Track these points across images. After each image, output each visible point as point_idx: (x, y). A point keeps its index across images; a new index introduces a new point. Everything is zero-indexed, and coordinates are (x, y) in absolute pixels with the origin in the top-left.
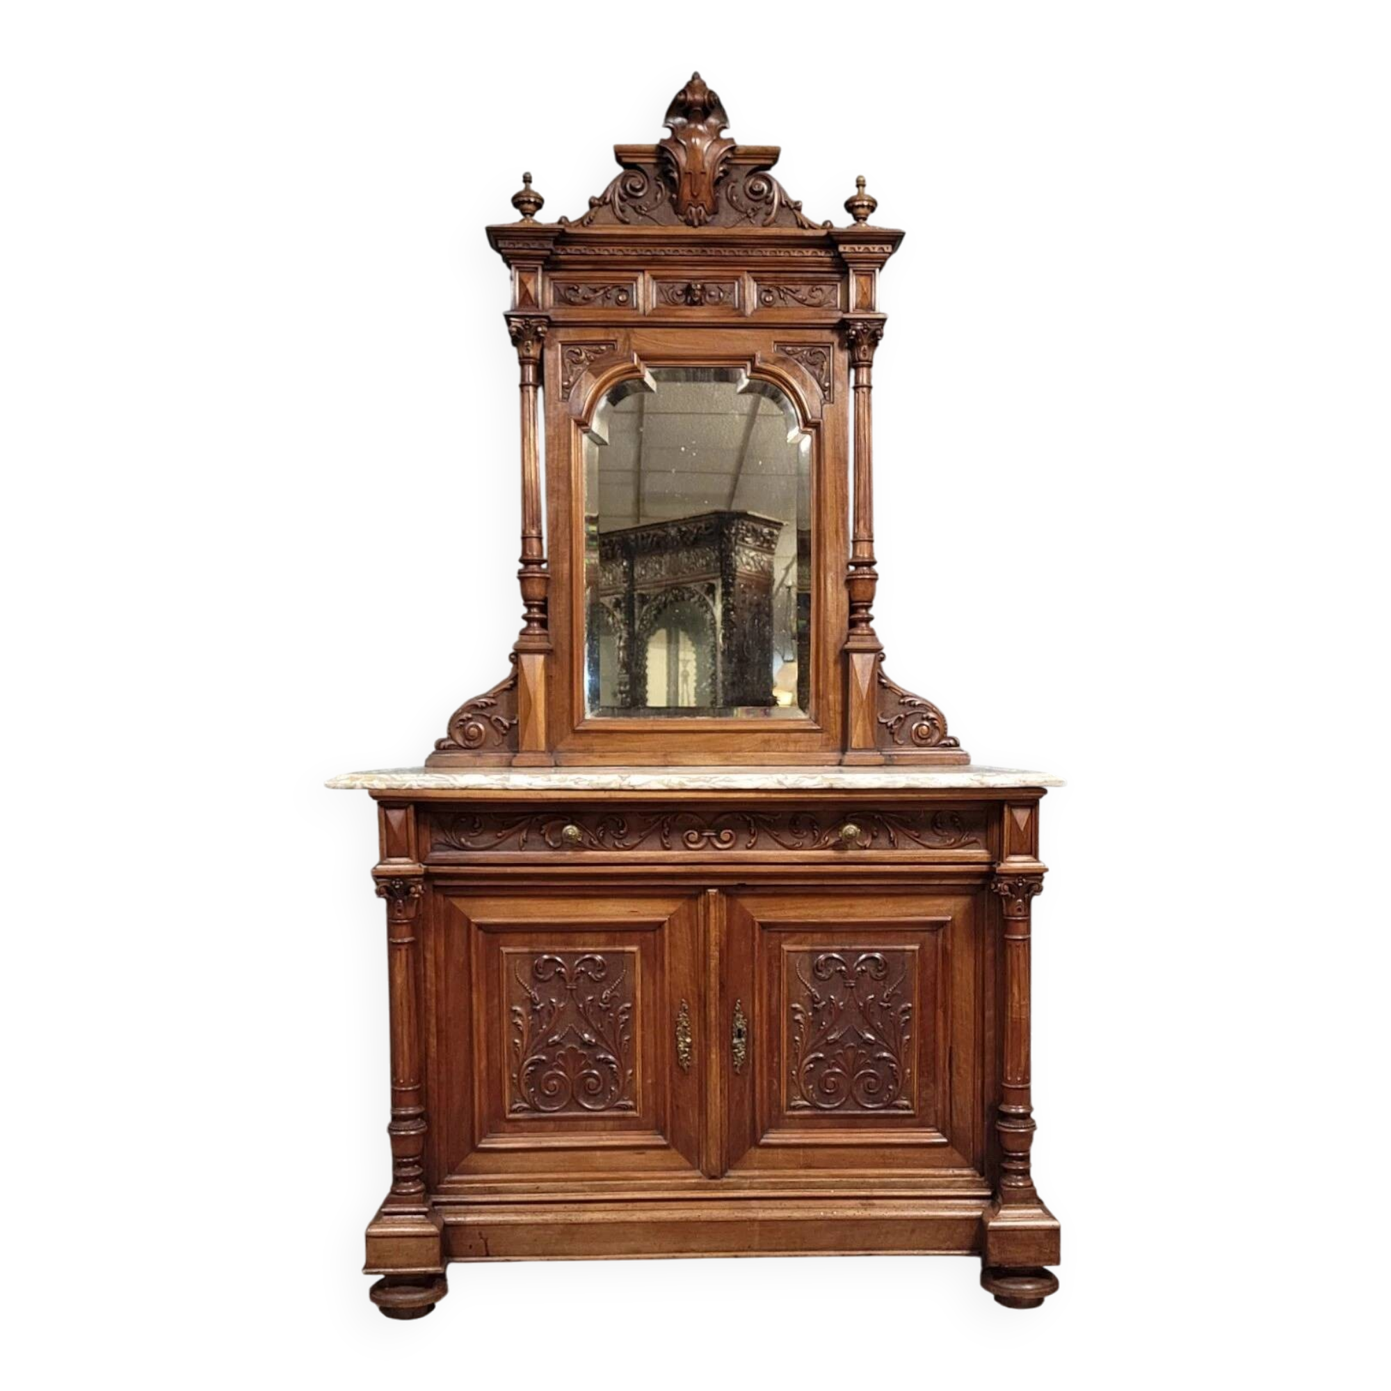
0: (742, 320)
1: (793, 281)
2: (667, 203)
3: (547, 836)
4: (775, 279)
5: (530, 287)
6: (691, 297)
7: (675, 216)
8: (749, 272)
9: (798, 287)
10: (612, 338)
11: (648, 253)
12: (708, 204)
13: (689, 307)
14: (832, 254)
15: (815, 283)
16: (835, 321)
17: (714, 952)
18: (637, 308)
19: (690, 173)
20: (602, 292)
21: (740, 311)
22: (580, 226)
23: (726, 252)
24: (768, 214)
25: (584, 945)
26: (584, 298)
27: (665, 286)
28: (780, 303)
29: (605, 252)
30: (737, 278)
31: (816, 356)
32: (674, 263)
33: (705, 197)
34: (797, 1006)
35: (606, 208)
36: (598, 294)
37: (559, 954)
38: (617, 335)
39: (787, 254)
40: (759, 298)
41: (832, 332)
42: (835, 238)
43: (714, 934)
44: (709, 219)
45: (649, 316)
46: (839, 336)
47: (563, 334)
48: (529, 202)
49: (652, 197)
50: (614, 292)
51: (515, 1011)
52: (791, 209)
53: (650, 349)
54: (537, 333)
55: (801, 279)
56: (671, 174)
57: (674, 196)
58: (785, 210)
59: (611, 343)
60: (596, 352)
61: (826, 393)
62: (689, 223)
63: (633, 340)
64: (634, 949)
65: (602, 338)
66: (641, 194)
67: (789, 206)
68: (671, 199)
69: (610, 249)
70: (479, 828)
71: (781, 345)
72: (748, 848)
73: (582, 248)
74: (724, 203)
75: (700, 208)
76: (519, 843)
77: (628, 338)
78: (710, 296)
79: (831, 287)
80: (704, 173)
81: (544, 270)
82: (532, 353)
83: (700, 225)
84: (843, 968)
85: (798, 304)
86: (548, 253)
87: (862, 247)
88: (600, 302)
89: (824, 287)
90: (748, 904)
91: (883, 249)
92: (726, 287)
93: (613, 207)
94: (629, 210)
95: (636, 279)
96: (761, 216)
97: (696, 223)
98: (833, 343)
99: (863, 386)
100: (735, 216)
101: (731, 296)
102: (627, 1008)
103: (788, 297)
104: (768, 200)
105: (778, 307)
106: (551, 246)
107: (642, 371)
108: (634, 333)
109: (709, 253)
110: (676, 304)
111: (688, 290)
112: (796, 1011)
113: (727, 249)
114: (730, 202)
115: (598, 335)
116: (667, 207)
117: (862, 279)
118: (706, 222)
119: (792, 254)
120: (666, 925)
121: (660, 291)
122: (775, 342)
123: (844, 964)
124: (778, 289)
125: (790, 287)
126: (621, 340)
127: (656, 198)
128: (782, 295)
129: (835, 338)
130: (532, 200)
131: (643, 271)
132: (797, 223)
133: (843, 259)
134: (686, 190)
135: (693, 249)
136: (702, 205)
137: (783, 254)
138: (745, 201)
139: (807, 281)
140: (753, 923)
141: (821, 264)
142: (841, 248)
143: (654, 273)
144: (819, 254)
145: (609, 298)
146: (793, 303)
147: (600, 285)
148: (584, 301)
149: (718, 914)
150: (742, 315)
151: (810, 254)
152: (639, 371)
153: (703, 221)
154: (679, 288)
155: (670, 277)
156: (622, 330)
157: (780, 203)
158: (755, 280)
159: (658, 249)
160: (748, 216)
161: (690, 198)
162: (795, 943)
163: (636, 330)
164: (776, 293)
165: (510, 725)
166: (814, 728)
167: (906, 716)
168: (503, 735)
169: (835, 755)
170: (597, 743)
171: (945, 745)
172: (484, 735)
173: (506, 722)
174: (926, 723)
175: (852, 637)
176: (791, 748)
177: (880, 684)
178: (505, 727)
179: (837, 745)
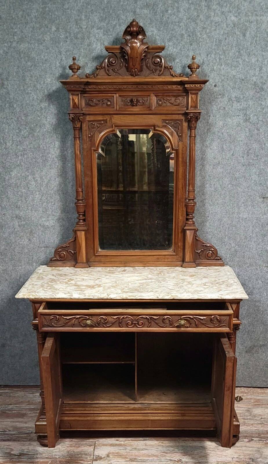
0: (151, 112)
1: (169, 96)
4: (163, 95)
5: (76, 101)
6: (132, 103)
7: (127, 72)
8: (153, 93)
9: (171, 98)
10: (105, 119)
11: (118, 88)
12: (139, 68)
13: (132, 107)
14: (183, 87)
15: (176, 96)
16: (183, 112)
18: (114, 107)
19: (132, 58)
20: (102, 101)
21: (149, 108)
22: (93, 77)
23: (145, 87)
24: (160, 71)
26: (95, 104)
27: (124, 99)
28: (164, 104)
29: (102, 87)
30: (149, 96)
31: (177, 124)
32: (126, 91)
33: (137, 66)
35: (102, 70)
36: (100, 102)
38: (107, 117)
39: (167, 87)
40: (157, 102)
41: (182, 116)
42: (184, 82)
44: (139, 74)
45: (118, 111)
46: (185, 117)
47: (88, 118)
48: (75, 68)
49: (119, 65)
50: (106, 101)
52: (168, 69)
53: (119, 122)
54: (79, 119)
55: (172, 95)
56: (126, 57)
57: (127, 65)
58: (166, 70)
59: (106, 121)
60: (100, 124)
61: (180, 138)
62: (132, 75)
63: (113, 120)
65: (102, 119)
66: (114, 65)
67: (168, 68)
68: (125, 66)
69: (104, 86)
71: (164, 121)
72: (148, 327)
73: (94, 86)
74: (145, 67)
75: (136, 70)
77: (111, 119)
78: (140, 102)
79: (182, 98)
80: (137, 57)
81: (81, 94)
82: (78, 126)
85: (171, 105)
86: (82, 89)
87: (194, 85)
88: (101, 105)
89: (180, 98)
91: (201, 86)
92: (146, 99)
93: (105, 70)
94: (111, 71)
95: (113, 96)
96: (158, 72)
97: (135, 75)
98: (183, 120)
99: (193, 137)
100: (148, 72)
101: (147, 102)
103: (167, 102)
104: (160, 66)
105: (164, 106)
106: (83, 87)
108: (113, 116)
109: (139, 87)
110: (128, 106)
111: (132, 101)
114: (147, 66)
115: (100, 118)
116: (124, 70)
117: (193, 96)
118: (138, 74)
119: (169, 87)
121: (122, 101)
122: (162, 119)
124: (164, 99)
125: (167, 98)
126: (108, 120)
127: (120, 66)
128: (165, 101)
129: (183, 118)
131: (116, 93)
132: (171, 74)
133: (187, 90)
134: (131, 64)
135: (134, 86)
136: (137, 69)
137: (165, 87)
138: (152, 66)
139: (174, 96)
141: (179, 90)
142: (186, 86)
143: (119, 94)
144: (178, 87)
145: (104, 104)
146: (169, 104)
147: (101, 99)
148: (95, 105)
150: (151, 110)
151: (175, 87)
152: (115, 131)
153: (137, 75)
154: (129, 99)
155: (125, 96)
156: (109, 116)
157: (165, 67)
158: (156, 96)
159: (121, 86)
160: (153, 72)
161: (132, 67)
164: (163, 101)
165: (74, 253)
166: (173, 254)
167: (204, 250)
168: (72, 256)
169: (180, 263)
170: (103, 259)
171: (217, 259)
172: (66, 256)
173: (73, 252)
174: (211, 252)
175: (187, 225)
176: (166, 260)
177: (196, 239)
178: (72, 254)
179: (181, 259)
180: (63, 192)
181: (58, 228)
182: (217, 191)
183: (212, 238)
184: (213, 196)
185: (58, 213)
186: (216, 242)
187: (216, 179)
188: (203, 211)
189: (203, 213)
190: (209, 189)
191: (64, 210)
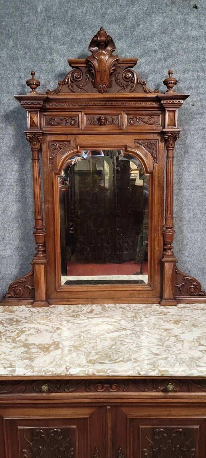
0: (121, 131)
1: (142, 114)
2: (90, 83)
3: (34, 387)
4: (135, 114)
5: (35, 119)
6: (100, 122)
7: (94, 88)
8: (124, 111)
9: (144, 117)
10: (68, 139)
11: (83, 105)
12: (107, 83)
13: (99, 126)
14: (158, 104)
15: (151, 115)
16: (159, 131)
17: (109, 432)
18: (79, 127)
19: (100, 71)
20: (65, 120)
21: (120, 127)
22: (55, 94)
23: (114, 104)
24: (132, 87)
25: (53, 425)
26: (57, 123)
27: (90, 118)
28: (137, 123)
29: (66, 105)
30: (119, 114)
31: (151, 145)
32: (92, 109)
33: (106, 81)
34: (145, 449)
35: (65, 87)
36: (63, 121)
37: (42, 429)
38: (71, 138)
39: (140, 104)
40: (128, 121)
41: (158, 135)
42: (160, 98)
43: (109, 425)
44: (107, 90)
45: (84, 130)
46: (161, 136)
47: (49, 138)
48: (34, 84)
49: (84, 81)
50: (70, 120)
51: (24, 452)
52: (142, 85)
53: (85, 143)
54: (38, 139)
55: (145, 114)
56: (92, 72)
57: (93, 80)
58: (139, 85)
59: (69, 142)
60: (63, 145)
61: (155, 160)
62: (100, 92)
63: (77, 140)
64: (75, 427)
65: (65, 139)
66: (80, 80)
67: (141, 84)
68: (92, 82)
69: (67, 103)
70: (4, 384)
71: (137, 141)
72: (124, 391)
73: (55, 103)
74: (114, 83)
75: (104, 85)
76: (22, 390)
77: (75, 139)
78: (108, 121)
79: (158, 117)
80: (106, 71)
81: (40, 112)
82: (36, 147)
83: (104, 92)
84: (166, 435)
85: (144, 124)
86: (42, 106)
87: (171, 101)
88: (64, 124)
89: (155, 117)
90: (124, 410)
91: (180, 102)
92: (115, 117)
93: (68, 86)
94: (75, 87)
95: (78, 115)
96: (129, 88)
97: (103, 92)
98: (158, 140)
99: (170, 158)
100: (118, 88)
101: (117, 121)
102: (72, 450)
103: (140, 121)
104: (132, 81)
105: (136, 125)
106: (42, 103)
107: (81, 152)
108: (78, 137)
109: (108, 104)
110: (95, 125)
111: (99, 119)
112: (145, 452)
113: (115, 103)
114: (117, 82)
115: (63, 138)
116: (90, 85)
117: (171, 114)
118: (107, 91)
119: (142, 104)
120: (89, 419)
121: (88, 120)
122: (134, 140)
123: (166, 434)
124: (136, 118)
125: (140, 117)
126: (72, 140)
127: (86, 81)
128: (138, 120)
129: (158, 138)
130: (35, 83)
131: (81, 112)
132: (144, 90)
133: (163, 106)
134: (98, 78)
135: (101, 103)
136: (105, 84)
137: (138, 104)
138: (122, 81)
139: (148, 114)
140: (127, 418)
141: (154, 108)
142: (162, 102)
143: (86, 112)
144: (153, 104)
145: (67, 122)
146: (142, 123)
147: (63, 117)
148: (57, 124)
149: (111, 416)
150: (121, 129)
151: (149, 104)
152: (80, 152)
153: (105, 91)
154: (96, 118)
155: (92, 114)
156: (73, 136)
157: (137, 82)
158: (127, 114)
159: (87, 103)
160: (124, 88)
161: (100, 81)
162: (145, 425)
163: (78, 136)
164: (135, 119)
165: (32, 288)
166: (149, 289)
167: (185, 284)
168: (29, 292)
169: (158, 299)
170: (66, 295)
171: (200, 295)
172: (22, 293)
173: (30, 287)
174: (192, 286)
175: (165, 256)
176: (141, 296)
177: (176, 272)
178: (30, 290)
179: (159, 295)
180: (22, 219)
181: (16, 258)
182: (196, 217)
183: (191, 268)
184: (191, 222)
185: (16, 242)
186: (196, 272)
187: (195, 204)
188: (181, 238)
189: (180, 240)
190: (186, 215)
191: (23, 238)
